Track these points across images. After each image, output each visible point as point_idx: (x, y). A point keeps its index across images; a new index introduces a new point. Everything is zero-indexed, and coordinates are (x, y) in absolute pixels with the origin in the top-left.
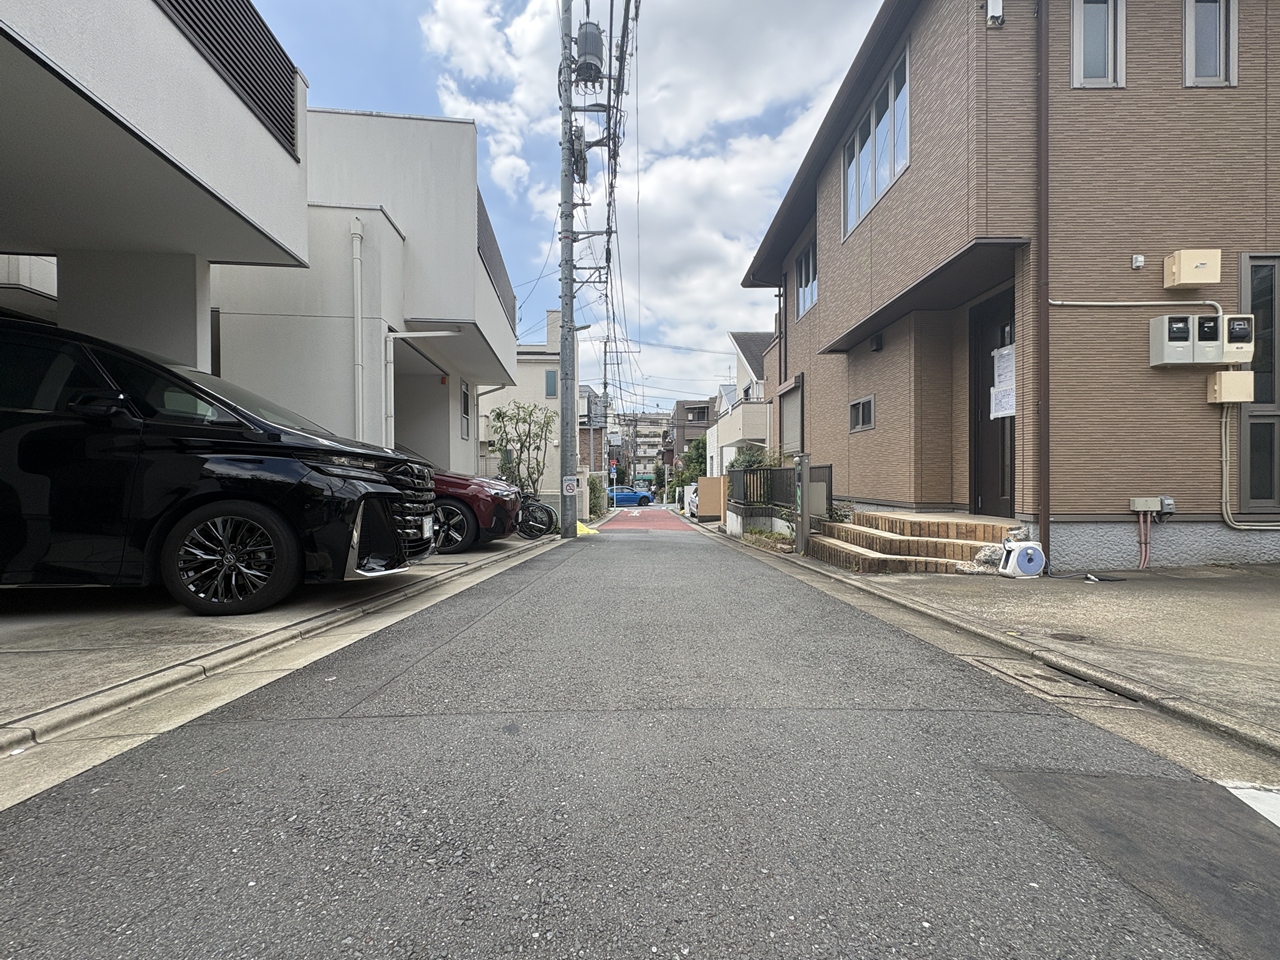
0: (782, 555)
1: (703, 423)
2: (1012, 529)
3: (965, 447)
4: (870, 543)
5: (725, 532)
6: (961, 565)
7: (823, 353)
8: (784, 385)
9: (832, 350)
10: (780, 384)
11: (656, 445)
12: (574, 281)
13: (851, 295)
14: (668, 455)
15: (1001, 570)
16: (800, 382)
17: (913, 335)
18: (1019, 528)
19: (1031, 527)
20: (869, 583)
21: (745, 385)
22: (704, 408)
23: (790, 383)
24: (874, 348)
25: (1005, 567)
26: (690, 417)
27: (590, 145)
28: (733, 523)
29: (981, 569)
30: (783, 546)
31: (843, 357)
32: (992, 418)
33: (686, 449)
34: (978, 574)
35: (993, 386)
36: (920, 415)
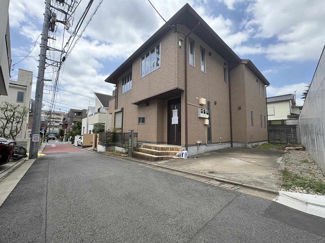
0: (124, 158)
1: (80, 117)
2: (181, 148)
3: (166, 129)
4: (152, 153)
5: (97, 151)
6: (174, 157)
7: (133, 104)
8: (117, 110)
9: (135, 104)
10: (115, 110)
11: (59, 122)
12: (46, 63)
13: (143, 92)
14: (65, 125)
15: (181, 157)
16: (122, 110)
17: (157, 104)
18: (182, 148)
19: (184, 147)
20: (158, 164)
21: (99, 107)
22: (81, 112)
23: (119, 110)
24: (147, 105)
25: (182, 157)
26: (75, 114)
27: (58, 21)
28: (101, 148)
29: (177, 157)
30: (124, 155)
31: (136, 106)
32: (172, 124)
33: (73, 124)
34: (177, 159)
35: (172, 117)
36: (158, 122)
